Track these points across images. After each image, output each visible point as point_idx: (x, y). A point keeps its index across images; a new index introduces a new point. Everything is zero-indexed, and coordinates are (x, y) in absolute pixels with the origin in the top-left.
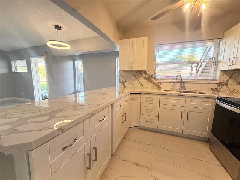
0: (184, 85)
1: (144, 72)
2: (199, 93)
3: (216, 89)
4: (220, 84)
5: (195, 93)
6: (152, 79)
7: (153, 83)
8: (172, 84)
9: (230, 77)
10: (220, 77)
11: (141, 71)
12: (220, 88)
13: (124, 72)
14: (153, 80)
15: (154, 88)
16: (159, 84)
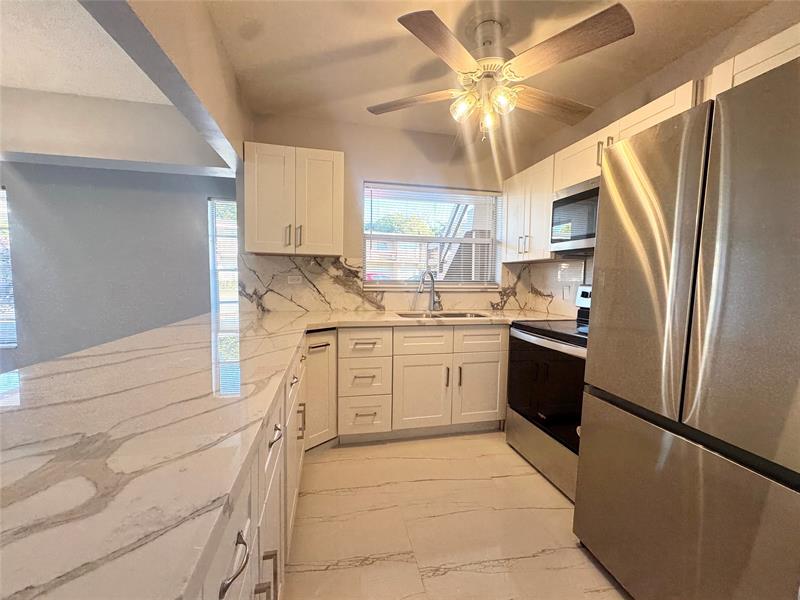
0: (439, 297)
1: (333, 260)
2: (472, 315)
3: (498, 304)
4: (505, 293)
5: (464, 315)
6: (358, 281)
7: (361, 293)
8: (411, 296)
9: (519, 278)
10: (503, 277)
11: (323, 257)
12: (505, 302)
13: (261, 258)
14: (360, 283)
15: (366, 311)
16: (379, 297)
